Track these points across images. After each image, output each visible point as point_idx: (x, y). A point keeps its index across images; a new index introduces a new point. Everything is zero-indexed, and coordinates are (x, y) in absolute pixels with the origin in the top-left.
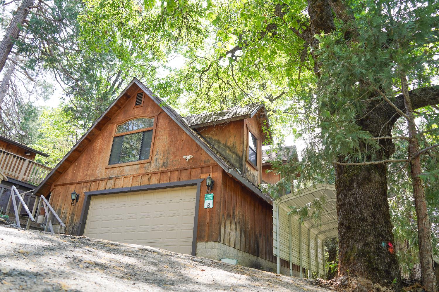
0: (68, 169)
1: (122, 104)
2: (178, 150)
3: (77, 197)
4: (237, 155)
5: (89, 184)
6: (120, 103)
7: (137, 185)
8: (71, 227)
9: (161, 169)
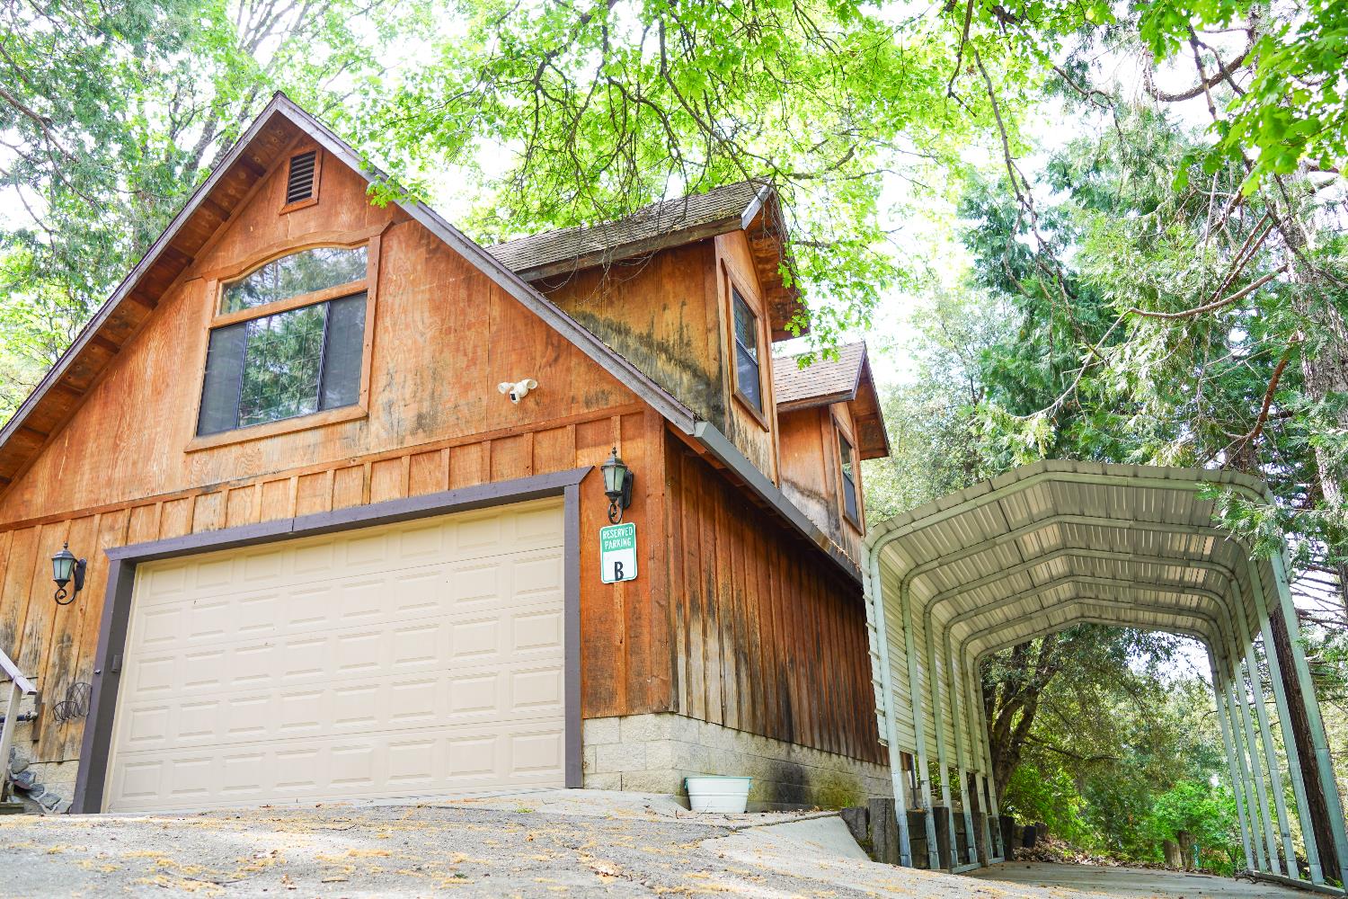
0: (32, 464)
1: (235, 202)
2: (473, 362)
3: (79, 570)
4: (697, 374)
5: (122, 518)
6: (227, 195)
7: (318, 509)
8: (63, 688)
9: (411, 442)
